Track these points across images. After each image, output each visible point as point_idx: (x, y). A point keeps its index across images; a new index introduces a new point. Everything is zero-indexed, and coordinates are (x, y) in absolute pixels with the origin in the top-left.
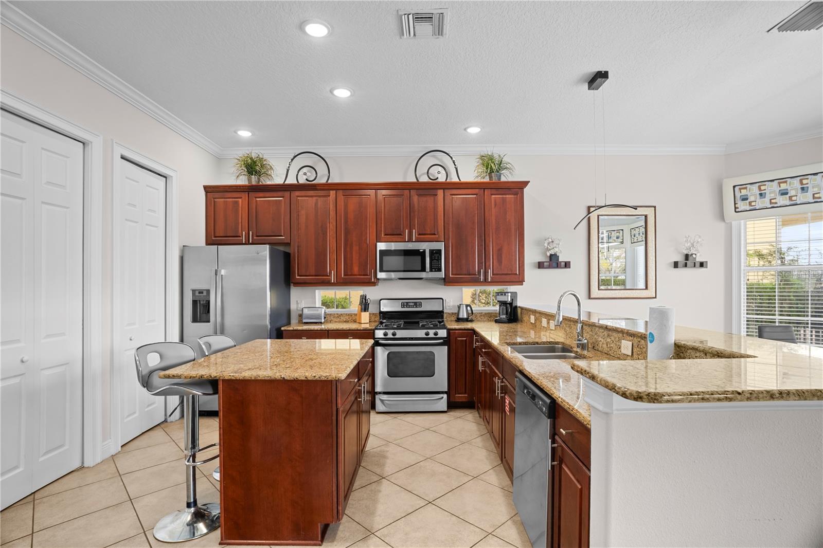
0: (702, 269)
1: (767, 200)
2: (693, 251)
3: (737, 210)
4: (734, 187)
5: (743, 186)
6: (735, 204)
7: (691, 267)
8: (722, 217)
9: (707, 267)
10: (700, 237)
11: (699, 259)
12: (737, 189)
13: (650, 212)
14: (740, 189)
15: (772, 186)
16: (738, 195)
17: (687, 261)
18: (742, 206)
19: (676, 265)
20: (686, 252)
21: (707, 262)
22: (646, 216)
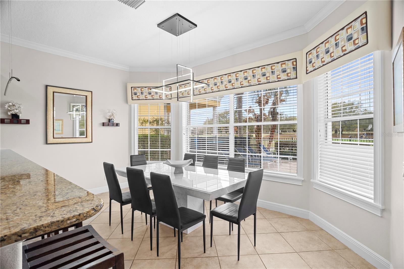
0: (118, 127)
1: (144, 95)
2: (112, 117)
3: (133, 99)
4: (132, 87)
5: (135, 88)
6: (132, 96)
7: (111, 126)
8: (127, 101)
9: (119, 126)
10: (115, 110)
11: (115, 122)
12: (133, 88)
13: (89, 94)
14: (134, 89)
15: (146, 90)
16: (133, 92)
17: (110, 123)
18: (135, 98)
19: (103, 124)
20: (109, 118)
21: (119, 123)
22: (86, 96)
